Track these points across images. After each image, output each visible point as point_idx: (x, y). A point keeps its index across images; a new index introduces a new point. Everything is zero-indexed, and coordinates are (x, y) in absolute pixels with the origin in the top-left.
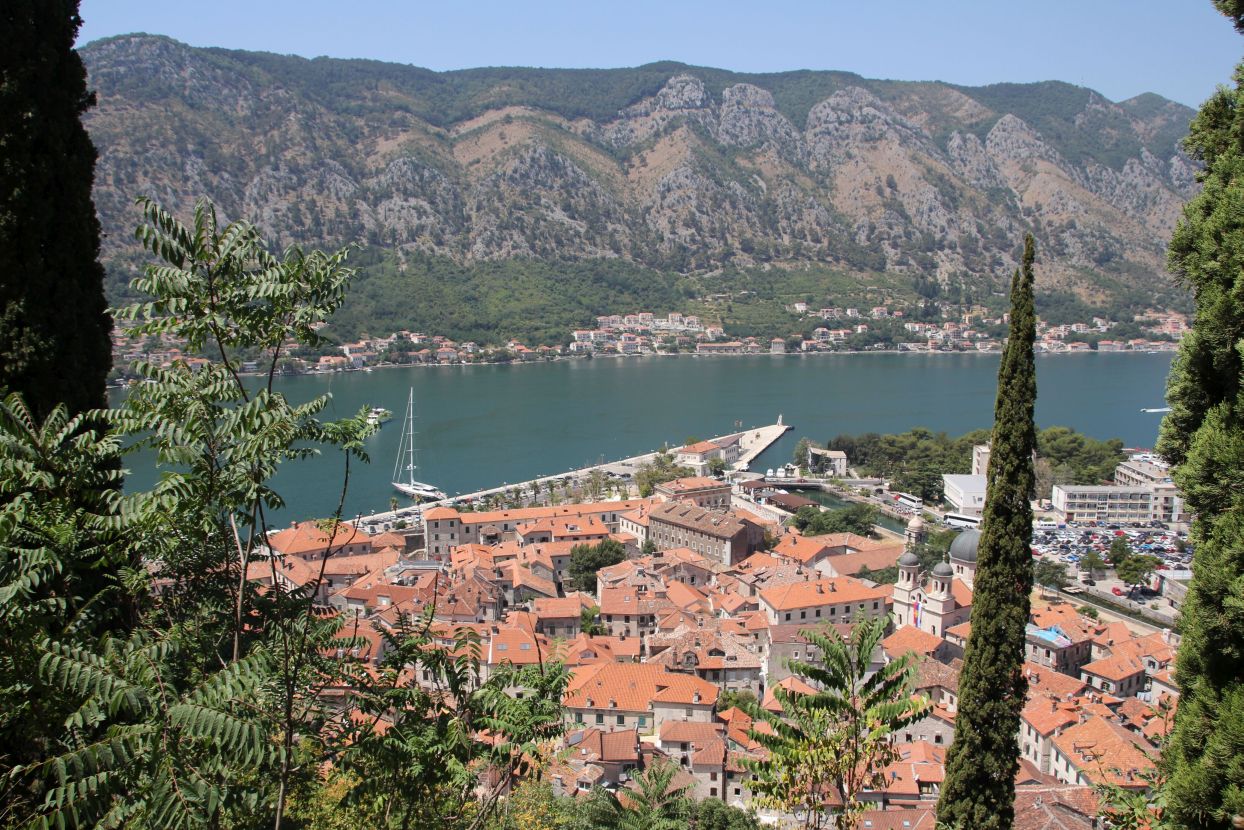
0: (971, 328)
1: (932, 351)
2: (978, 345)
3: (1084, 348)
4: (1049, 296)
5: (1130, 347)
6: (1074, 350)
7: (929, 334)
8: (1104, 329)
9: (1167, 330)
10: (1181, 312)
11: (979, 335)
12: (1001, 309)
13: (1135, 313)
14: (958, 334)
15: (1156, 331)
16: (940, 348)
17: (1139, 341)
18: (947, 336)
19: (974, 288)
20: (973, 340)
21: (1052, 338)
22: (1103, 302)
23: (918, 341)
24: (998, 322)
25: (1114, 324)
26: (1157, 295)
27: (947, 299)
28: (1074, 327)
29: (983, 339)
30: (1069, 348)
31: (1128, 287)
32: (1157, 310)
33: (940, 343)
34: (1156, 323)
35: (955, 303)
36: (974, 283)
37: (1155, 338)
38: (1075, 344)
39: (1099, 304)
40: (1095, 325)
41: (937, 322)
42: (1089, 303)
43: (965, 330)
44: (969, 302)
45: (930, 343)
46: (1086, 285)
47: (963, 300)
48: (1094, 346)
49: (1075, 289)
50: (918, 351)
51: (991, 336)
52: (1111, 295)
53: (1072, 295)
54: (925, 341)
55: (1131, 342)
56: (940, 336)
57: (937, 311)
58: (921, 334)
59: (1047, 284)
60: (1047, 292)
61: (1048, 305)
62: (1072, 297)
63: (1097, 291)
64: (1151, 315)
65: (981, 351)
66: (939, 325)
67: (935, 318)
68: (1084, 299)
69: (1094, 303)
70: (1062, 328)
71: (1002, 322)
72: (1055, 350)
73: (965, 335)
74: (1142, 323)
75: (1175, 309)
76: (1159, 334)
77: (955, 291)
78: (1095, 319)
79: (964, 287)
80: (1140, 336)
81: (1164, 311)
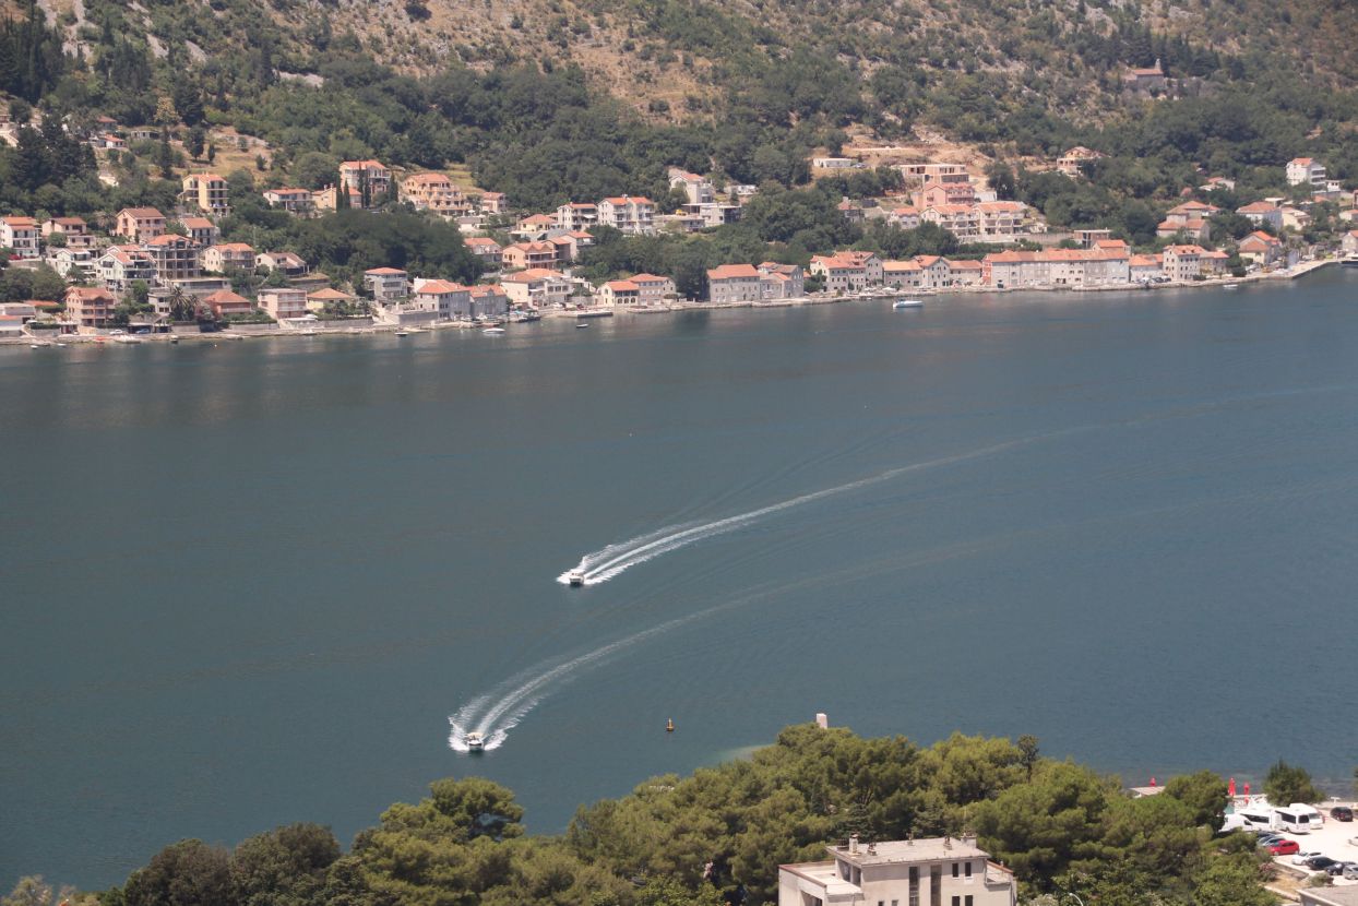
0: (227, 233)
1: (88, 334)
2: (271, 303)
3: (659, 298)
4: (492, 84)
5: (816, 283)
6: (625, 309)
7: (62, 262)
8: (713, 215)
9: (932, 206)
10: (969, 136)
11: (267, 260)
12: (323, 143)
13: (812, 146)
14: (182, 260)
15: (894, 212)
16: (121, 322)
17: (844, 257)
18: (139, 269)
19: (197, 54)
20: (244, 280)
21: (537, 260)
22: (693, 104)
23: (21, 294)
24: (326, 200)
25: (746, 191)
26: (868, 69)
27: (98, 101)
28: (607, 212)
29: (286, 277)
30: (606, 299)
31: (767, 40)
32: (883, 132)
33: (117, 299)
34: (885, 184)
35: (135, 120)
36: (195, 32)
37: (898, 245)
38: (626, 283)
39: (678, 115)
40: (677, 201)
41: (84, 208)
42: (640, 105)
43: (206, 239)
44: (192, 114)
45: (74, 301)
46: (619, 36)
47: (166, 105)
48: (694, 287)
49: (585, 54)
50: (33, 340)
51: (312, 264)
52: (719, 77)
53: (576, 76)
54: (52, 293)
55: (820, 265)
56: (112, 267)
57: (77, 160)
58: (28, 262)
59: (476, 36)
60: (482, 68)
61: (490, 124)
62: (576, 89)
63: (665, 62)
64: (866, 151)
65: (285, 326)
66: (94, 216)
67: (72, 189)
68: (620, 93)
69: (660, 108)
70: (565, 215)
71: (343, 200)
72: (555, 312)
73: (213, 259)
74: (842, 186)
75: (944, 125)
76: (909, 225)
77: (127, 66)
78: (677, 176)
79: (157, 48)
80: (842, 235)
81: (906, 133)
